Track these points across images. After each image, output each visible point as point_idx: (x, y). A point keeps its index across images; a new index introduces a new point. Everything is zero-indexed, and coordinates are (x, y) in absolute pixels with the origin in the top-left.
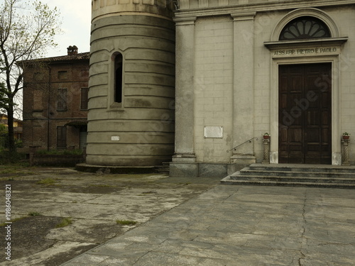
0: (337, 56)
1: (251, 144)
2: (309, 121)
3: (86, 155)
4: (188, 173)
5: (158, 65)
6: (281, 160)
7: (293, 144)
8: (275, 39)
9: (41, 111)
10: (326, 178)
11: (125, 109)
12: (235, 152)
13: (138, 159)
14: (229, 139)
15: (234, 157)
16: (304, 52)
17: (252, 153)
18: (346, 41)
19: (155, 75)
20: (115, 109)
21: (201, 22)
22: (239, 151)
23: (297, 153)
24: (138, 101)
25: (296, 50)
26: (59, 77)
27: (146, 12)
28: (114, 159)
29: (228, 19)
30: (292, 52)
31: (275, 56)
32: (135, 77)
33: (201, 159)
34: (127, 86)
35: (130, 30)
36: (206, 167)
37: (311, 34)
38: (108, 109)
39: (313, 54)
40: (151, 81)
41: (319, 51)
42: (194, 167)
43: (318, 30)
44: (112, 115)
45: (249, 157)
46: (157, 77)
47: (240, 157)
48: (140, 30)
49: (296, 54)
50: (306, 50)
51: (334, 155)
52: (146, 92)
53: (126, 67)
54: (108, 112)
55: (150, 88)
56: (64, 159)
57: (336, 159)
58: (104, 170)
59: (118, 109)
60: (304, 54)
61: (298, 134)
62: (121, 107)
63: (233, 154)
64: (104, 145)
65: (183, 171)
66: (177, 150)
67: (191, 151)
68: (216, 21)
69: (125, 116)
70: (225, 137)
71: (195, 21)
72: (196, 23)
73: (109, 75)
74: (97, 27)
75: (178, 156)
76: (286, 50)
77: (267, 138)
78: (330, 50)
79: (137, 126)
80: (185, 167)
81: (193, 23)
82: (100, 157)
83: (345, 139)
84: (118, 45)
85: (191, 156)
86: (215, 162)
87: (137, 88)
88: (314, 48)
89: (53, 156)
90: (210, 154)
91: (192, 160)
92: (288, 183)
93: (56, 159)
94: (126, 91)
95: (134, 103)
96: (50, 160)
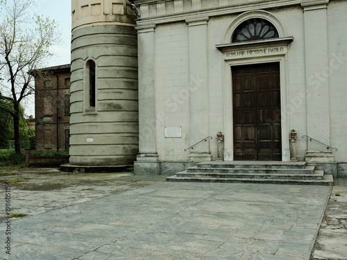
0: (284, 55)
1: (207, 142)
2: (261, 119)
3: (69, 156)
4: (150, 172)
5: (128, 71)
6: (236, 157)
7: (247, 141)
8: (227, 41)
9: (51, 116)
10: (264, 174)
11: (98, 113)
12: (192, 151)
13: (110, 159)
14: (187, 139)
15: (191, 155)
16: (253, 53)
17: (207, 151)
18: (291, 41)
19: (126, 80)
20: (90, 113)
21: (160, 29)
22: (196, 149)
23: (250, 150)
24: (109, 105)
25: (246, 51)
26: (66, 84)
27: (116, 21)
28: (89, 160)
29: (184, 25)
30: (242, 53)
31: (227, 58)
32: (106, 82)
33: (162, 158)
34: (100, 91)
35: (101, 39)
36: (167, 165)
37: (261, 36)
38: (84, 113)
39: (262, 54)
40: (122, 85)
41: (267, 51)
42: (156, 165)
43: (268, 31)
44: (87, 119)
45: (204, 155)
46: (127, 82)
47: (197, 155)
48: (111, 39)
49: (246, 55)
50: (255, 51)
51: (284, 152)
52: (118, 96)
53: (98, 73)
54: (84, 115)
55: (121, 93)
56: (54, 160)
57: (286, 155)
58: (79, 170)
59: (93, 113)
60: (254, 54)
61: (251, 132)
62: (94, 111)
63: (191, 153)
64: (81, 146)
65: (146, 169)
66: (141, 150)
67: (154, 151)
68: (173, 26)
69: (98, 119)
70: (184, 137)
71: (154, 28)
72: (156, 30)
73: (84, 81)
74: (74, 37)
75: (142, 155)
76: (236, 52)
77: (220, 137)
78: (277, 49)
79: (109, 128)
80: (147, 165)
81: (153, 30)
82: (78, 157)
83: (293, 135)
84: (91, 53)
85: (153, 155)
86: (175, 160)
87: (108, 92)
88: (263, 49)
89: (45, 157)
90: (171, 153)
91: (154, 159)
92: (226, 179)
93: (48, 160)
94: (99, 96)
95: (106, 107)
96: (43, 161)
